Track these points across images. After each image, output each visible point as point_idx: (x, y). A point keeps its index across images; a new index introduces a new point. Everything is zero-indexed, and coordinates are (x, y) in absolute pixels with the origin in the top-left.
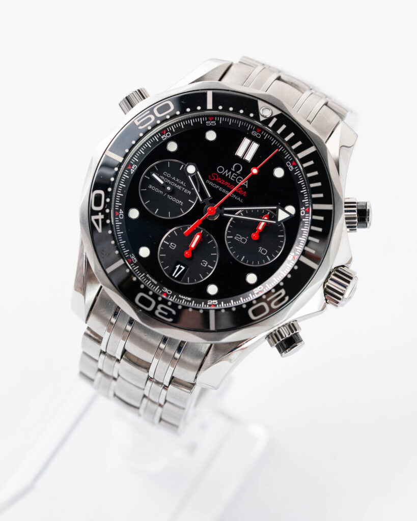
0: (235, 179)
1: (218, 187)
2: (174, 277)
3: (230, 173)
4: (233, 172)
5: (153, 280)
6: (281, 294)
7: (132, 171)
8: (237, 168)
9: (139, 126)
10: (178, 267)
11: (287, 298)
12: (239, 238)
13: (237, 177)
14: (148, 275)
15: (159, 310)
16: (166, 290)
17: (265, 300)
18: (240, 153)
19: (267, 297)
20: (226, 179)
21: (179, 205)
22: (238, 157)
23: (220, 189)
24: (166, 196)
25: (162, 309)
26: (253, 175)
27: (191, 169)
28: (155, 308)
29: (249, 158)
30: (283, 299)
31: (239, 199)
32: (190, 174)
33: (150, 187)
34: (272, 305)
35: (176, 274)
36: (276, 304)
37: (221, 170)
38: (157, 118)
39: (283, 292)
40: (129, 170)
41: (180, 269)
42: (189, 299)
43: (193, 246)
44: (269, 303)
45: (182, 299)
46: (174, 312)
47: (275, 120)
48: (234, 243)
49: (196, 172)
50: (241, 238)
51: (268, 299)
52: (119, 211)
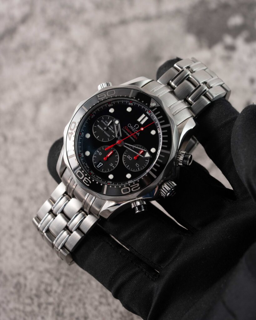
0: (134, 131)
1: (126, 132)
2: (97, 168)
3: (133, 128)
4: (134, 128)
5: (88, 167)
6: (137, 185)
7: (92, 117)
8: (137, 126)
9: (99, 98)
10: (100, 163)
11: (139, 188)
12: (129, 157)
13: (135, 130)
14: (86, 164)
15: (84, 180)
16: (92, 172)
17: (129, 186)
18: (139, 120)
19: (131, 185)
20: (131, 130)
21: (108, 137)
22: (138, 122)
23: (127, 134)
24: (104, 131)
25: (86, 179)
26: (141, 131)
27: (117, 122)
28: (83, 179)
29: (142, 123)
30: (137, 188)
31: (133, 140)
32: (116, 124)
33: (98, 126)
34: (132, 189)
35: (98, 166)
36: (134, 189)
37: (129, 125)
38: (107, 96)
39: (138, 185)
40: (91, 116)
41: (101, 164)
42: (100, 178)
43: (108, 156)
44: (131, 188)
45: (97, 178)
46: (90, 182)
47: (156, 108)
48: (126, 158)
49: (118, 124)
50: (130, 157)
51: (131, 186)
52: (82, 133)
